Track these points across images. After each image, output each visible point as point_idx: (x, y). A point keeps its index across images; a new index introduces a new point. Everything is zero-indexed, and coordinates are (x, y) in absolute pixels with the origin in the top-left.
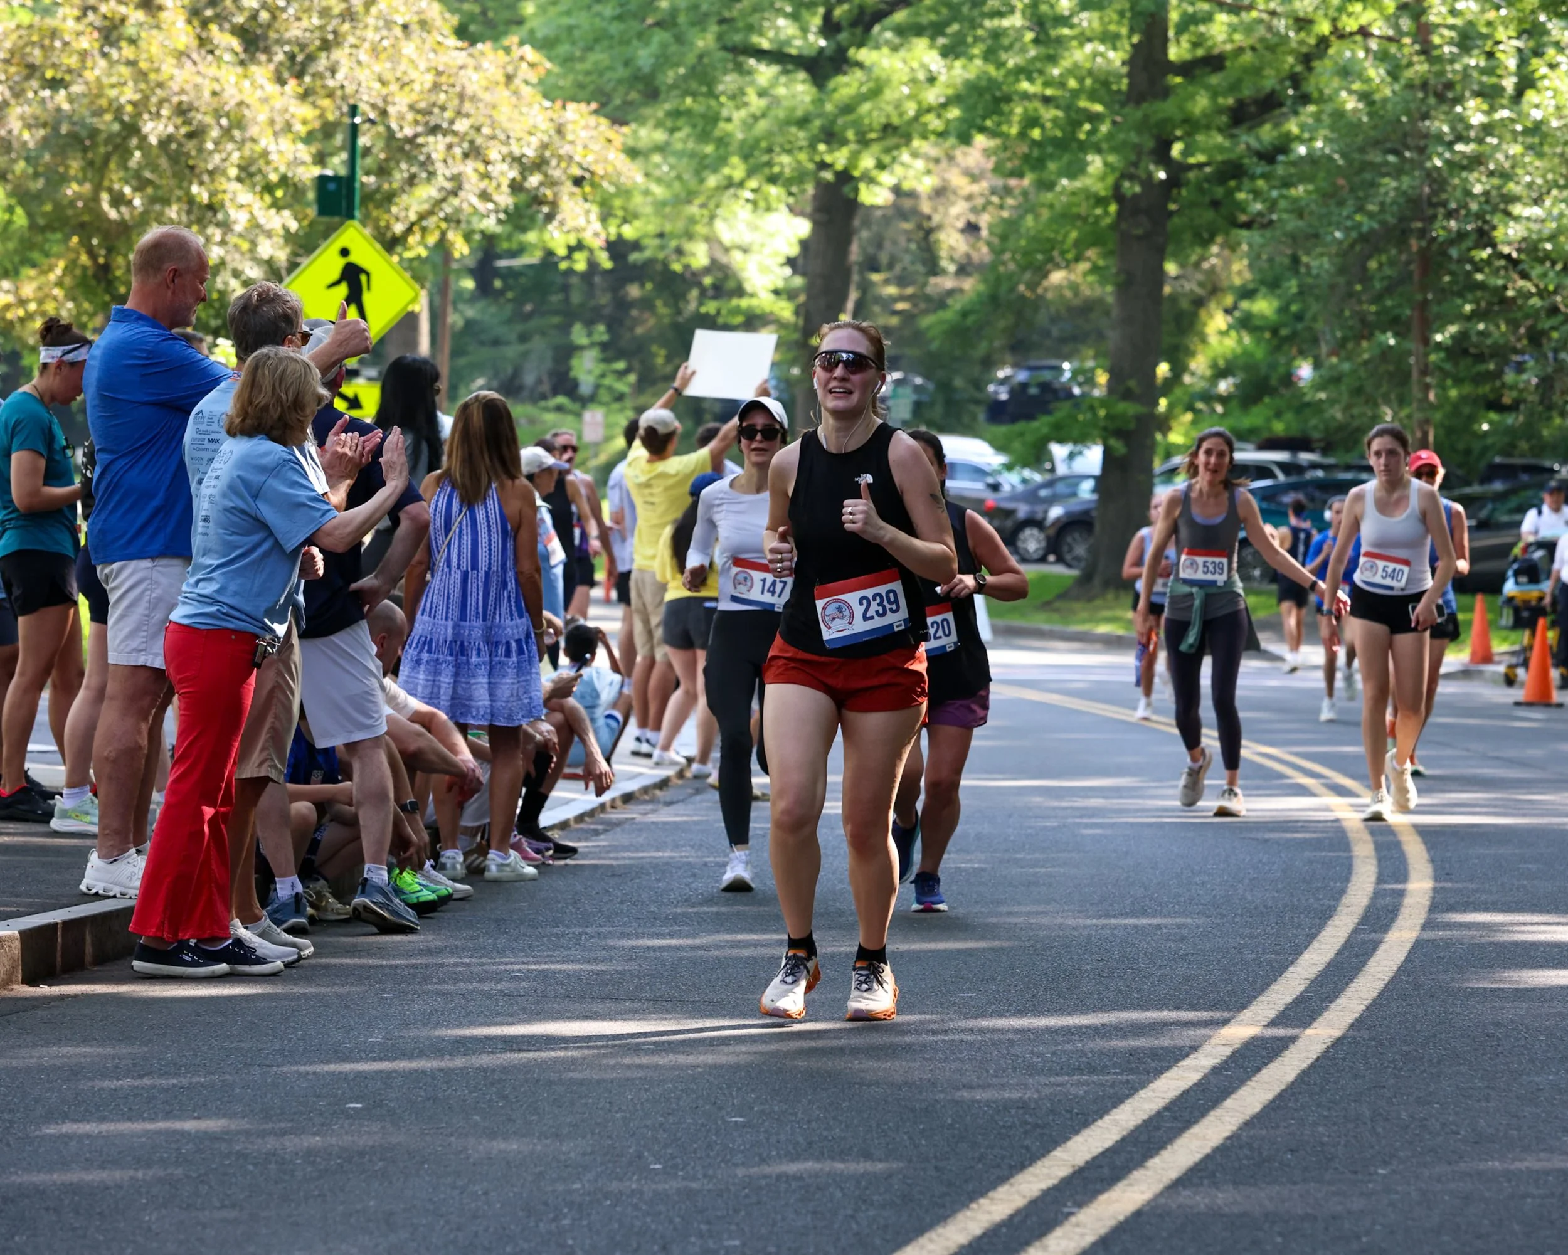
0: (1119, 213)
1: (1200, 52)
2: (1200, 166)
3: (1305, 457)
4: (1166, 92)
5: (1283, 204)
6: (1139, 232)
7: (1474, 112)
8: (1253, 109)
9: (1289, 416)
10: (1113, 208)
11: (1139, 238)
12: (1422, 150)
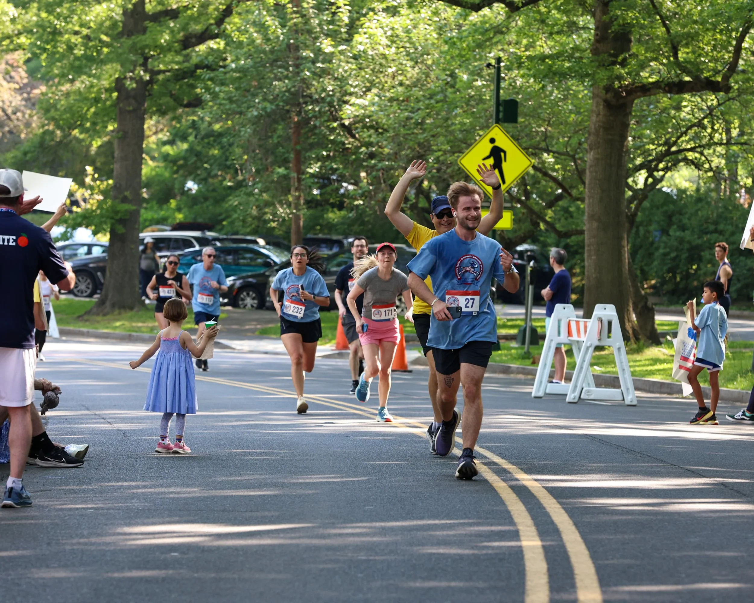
0: (118, 98)
1: (159, 8)
2: (164, 72)
3: (210, 234)
4: (144, 31)
5: (222, 95)
6: (131, 108)
7: (327, 45)
8: (194, 40)
9: (185, 210)
10: (115, 94)
11: (130, 112)
12: (297, 66)
